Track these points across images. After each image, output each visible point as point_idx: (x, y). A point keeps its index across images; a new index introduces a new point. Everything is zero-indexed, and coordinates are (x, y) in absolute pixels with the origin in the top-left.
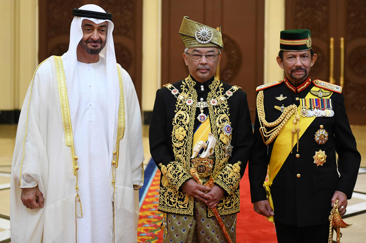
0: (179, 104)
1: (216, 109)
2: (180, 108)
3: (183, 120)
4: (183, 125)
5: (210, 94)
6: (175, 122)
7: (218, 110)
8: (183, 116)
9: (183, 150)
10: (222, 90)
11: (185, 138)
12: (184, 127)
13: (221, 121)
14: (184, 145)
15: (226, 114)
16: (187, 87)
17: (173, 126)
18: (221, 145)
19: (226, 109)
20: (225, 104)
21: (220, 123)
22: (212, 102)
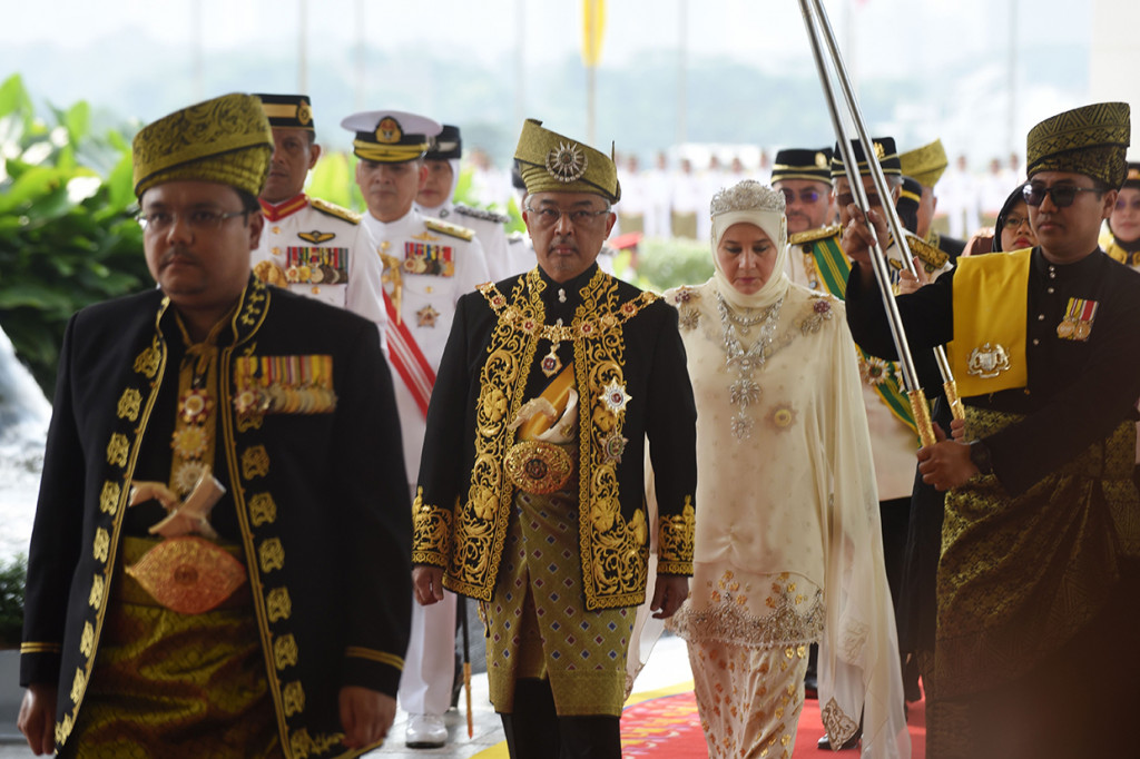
0: (499, 331)
1: (591, 349)
2: (501, 342)
3: (503, 374)
4: (503, 384)
5: (580, 310)
6: (486, 376)
7: (595, 350)
8: (505, 364)
9: (497, 443)
10: (614, 300)
11: (504, 415)
12: (504, 391)
13: (600, 378)
14: (500, 431)
15: (617, 360)
16: (525, 292)
17: (481, 384)
18: (595, 433)
19: (617, 348)
20: (616, 336)
21: (597, 382)
22: (584, 329)
